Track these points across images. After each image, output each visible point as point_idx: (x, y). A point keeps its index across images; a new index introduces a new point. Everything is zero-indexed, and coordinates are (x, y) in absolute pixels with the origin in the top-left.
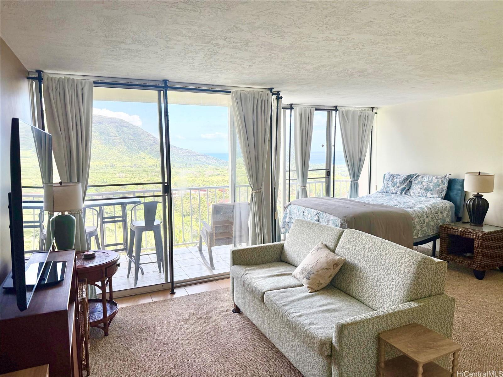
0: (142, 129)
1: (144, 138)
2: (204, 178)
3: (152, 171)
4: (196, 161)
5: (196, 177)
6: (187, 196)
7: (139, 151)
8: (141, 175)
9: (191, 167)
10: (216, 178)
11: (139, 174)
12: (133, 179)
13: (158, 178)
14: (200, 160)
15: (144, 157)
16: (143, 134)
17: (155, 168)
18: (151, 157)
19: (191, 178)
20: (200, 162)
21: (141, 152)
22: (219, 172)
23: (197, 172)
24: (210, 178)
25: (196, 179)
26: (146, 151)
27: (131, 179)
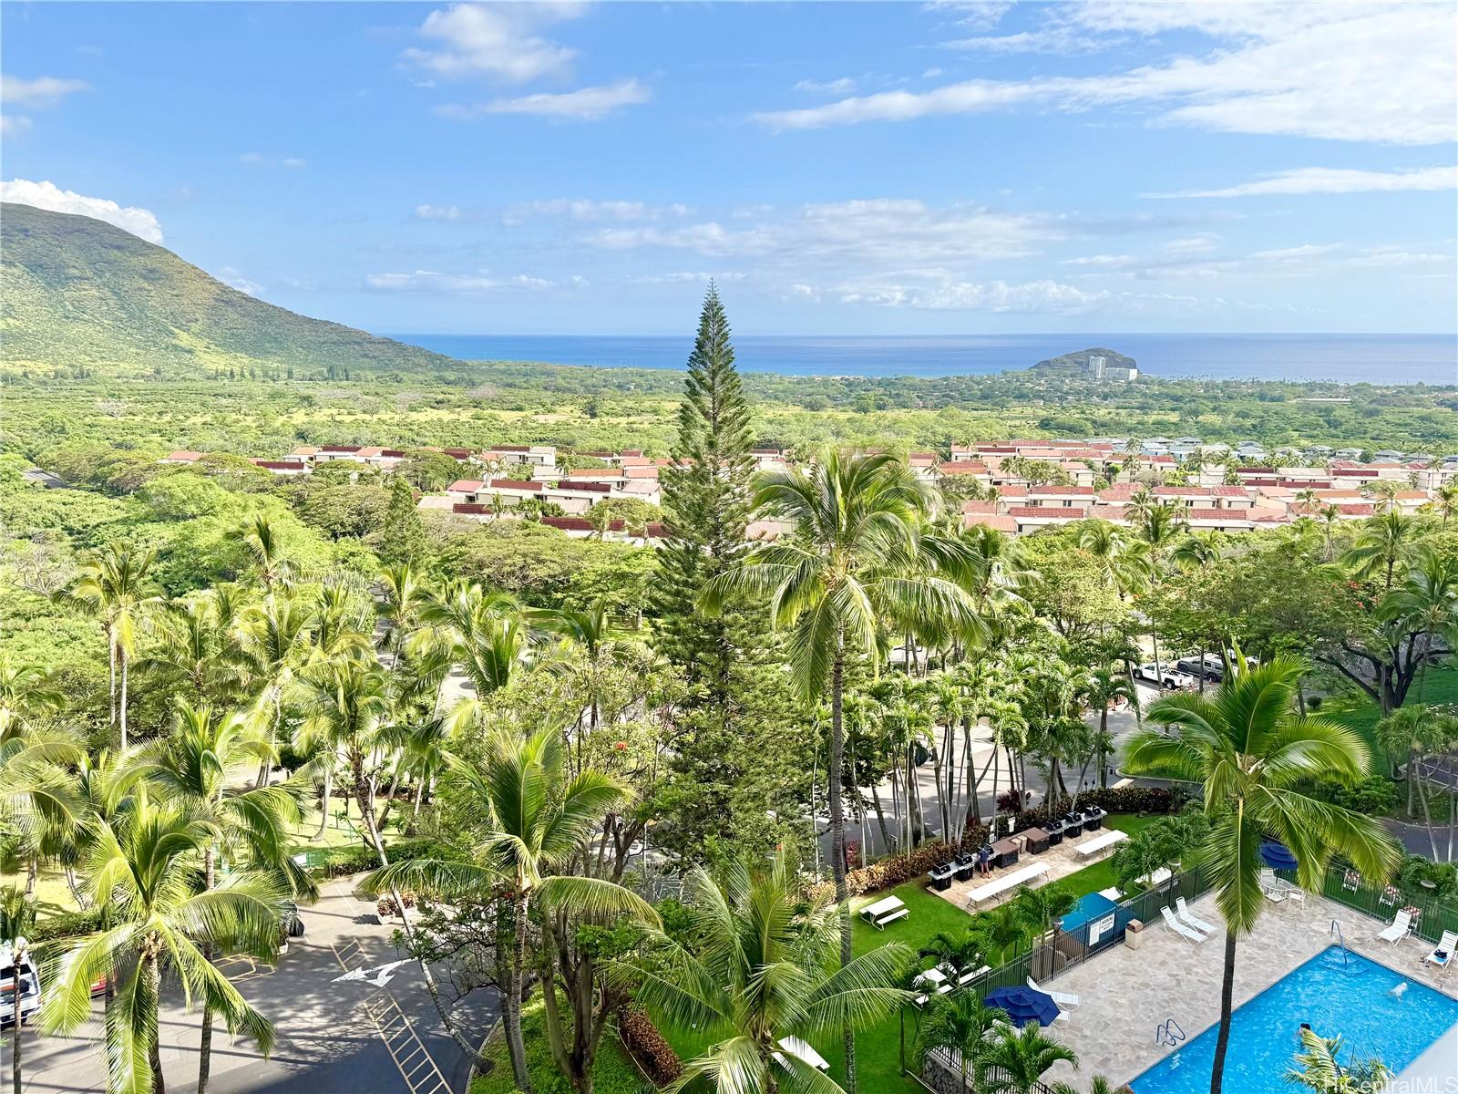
0: (175, 256)
1: (185, 284)
2: (393, 415)
3: (216, 392)
4: (363, 359)
5: (364, 412)
6: (340, 472)
7: (172, 328)
8: (180, 405)
9: (347, 380)
10: (432, 415)
11: (173, 403)
12: (154, 419)
13: (239, 417)
14: (374, 357)
15: (187, 348)
16: (181, 272)
17: (226, 381)
18: (213, 346)
19: (349, 414)
20: (374, 363)
21: (176, 331)
22: (440, 397)
23: (367, 394)
24: (414, 416)
25: (367, 417)
26: (195, 327)
27: (148, 418)
